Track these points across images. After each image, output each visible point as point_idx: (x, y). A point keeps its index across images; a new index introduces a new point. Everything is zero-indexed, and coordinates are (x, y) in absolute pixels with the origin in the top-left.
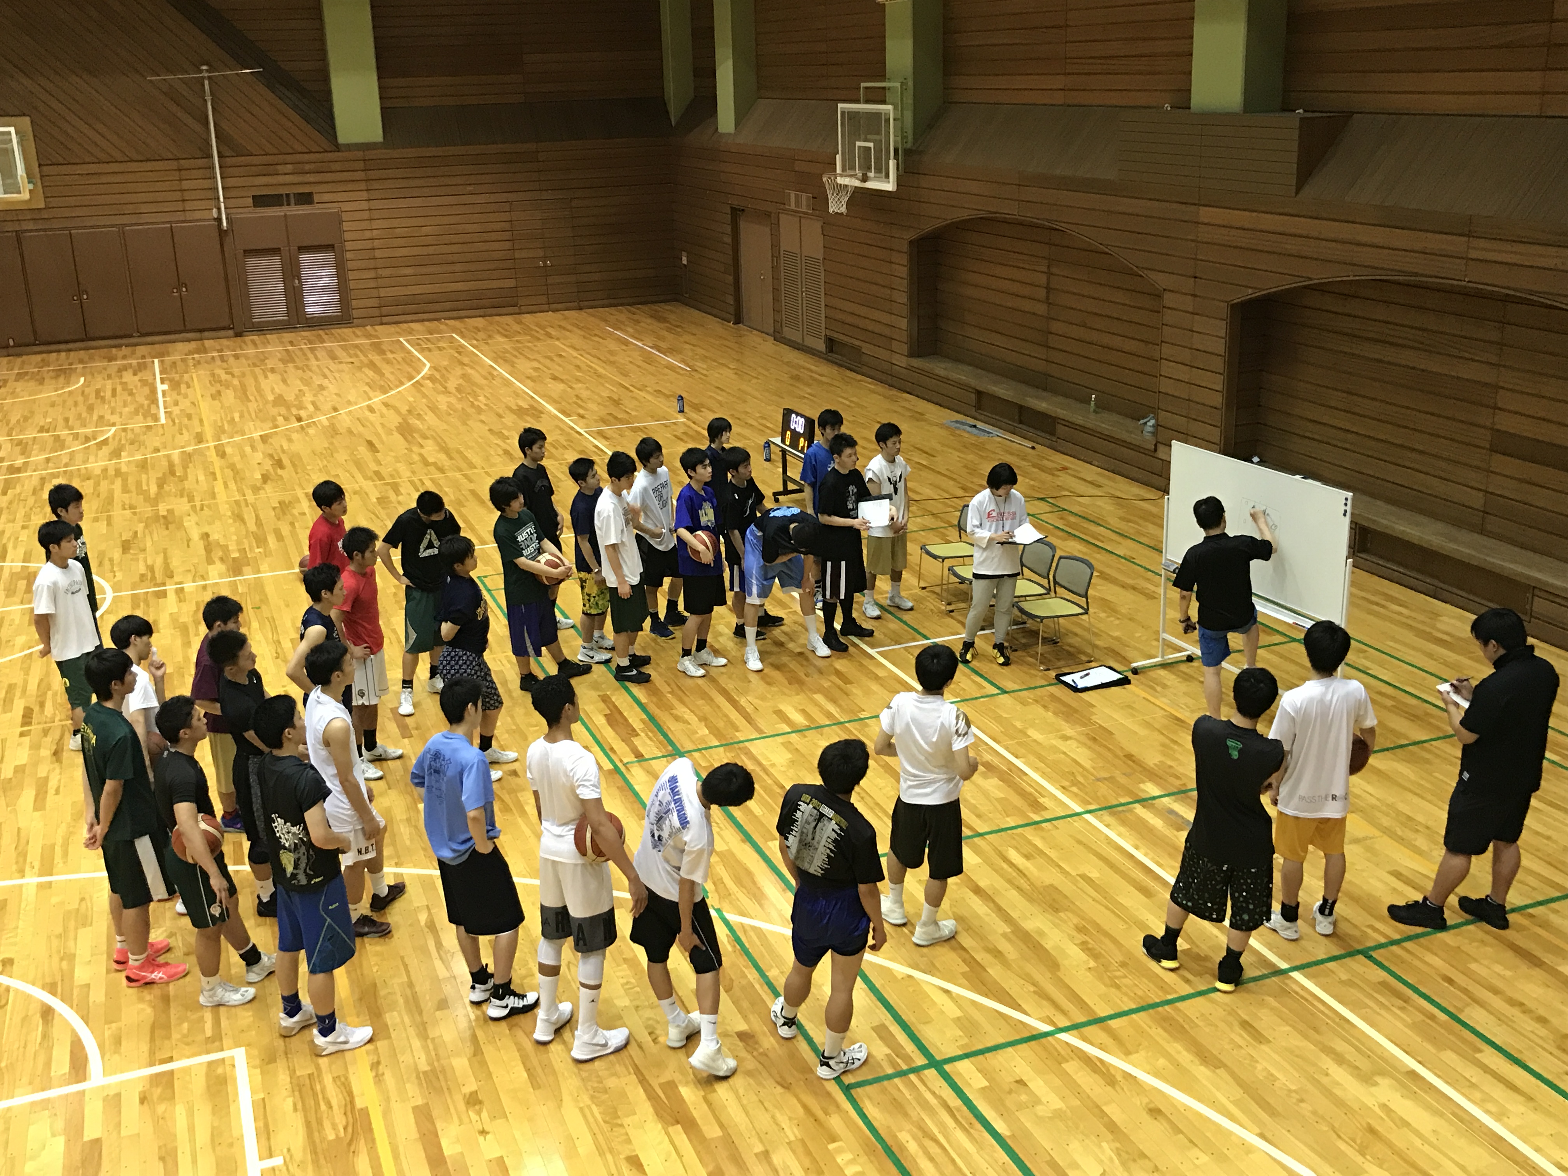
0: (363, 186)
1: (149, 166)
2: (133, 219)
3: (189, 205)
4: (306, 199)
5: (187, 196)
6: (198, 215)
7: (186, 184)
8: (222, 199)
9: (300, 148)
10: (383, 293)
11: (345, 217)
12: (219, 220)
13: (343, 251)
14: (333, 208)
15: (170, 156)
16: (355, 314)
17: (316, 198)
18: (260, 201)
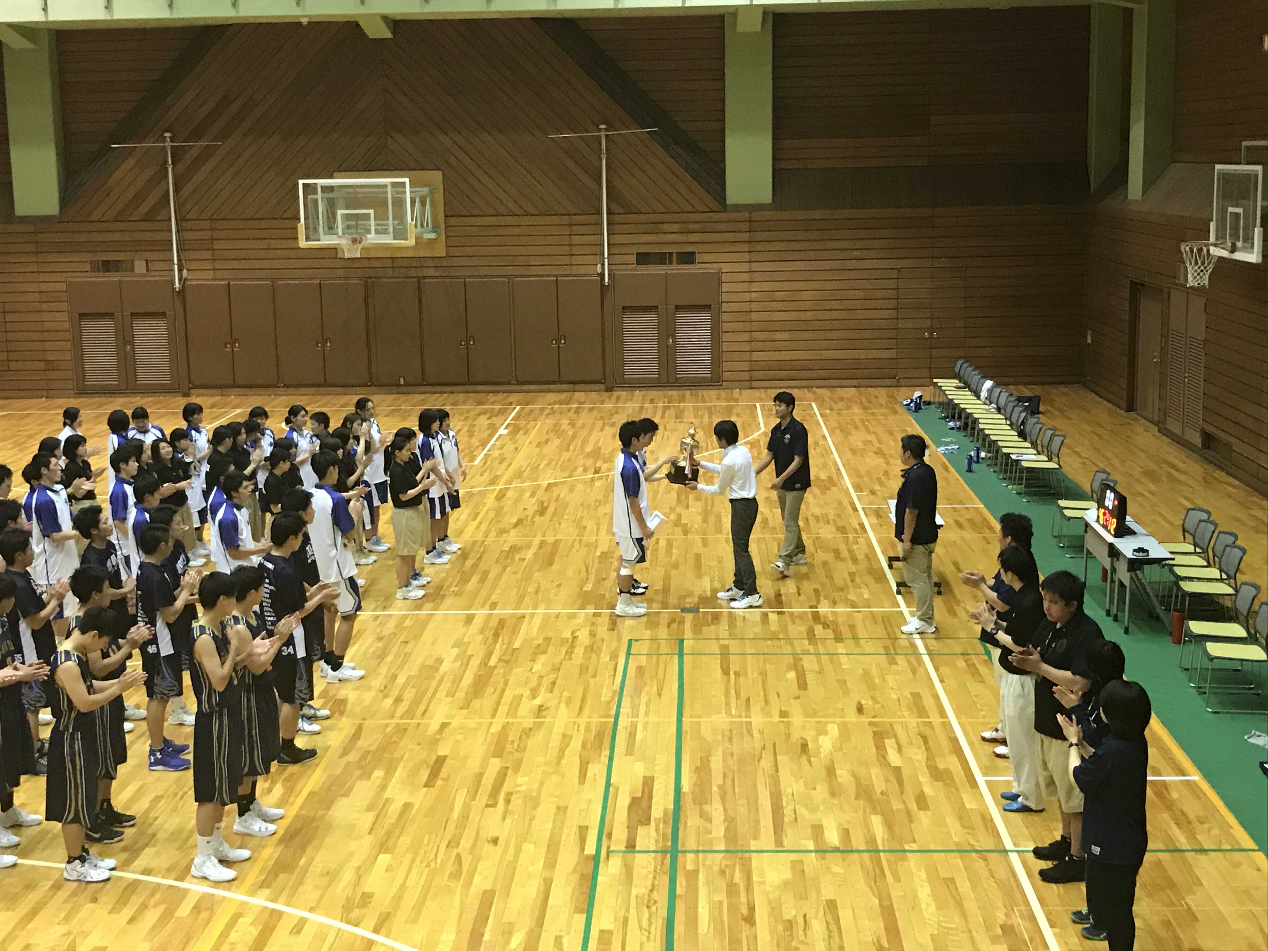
0: (745, 247)
1: (541, 220)
2: (522, 271)
3: (577, 260)
4: (688, 258)
5: (575, 250)
6: (582, 270)
7: (576, 239)
8: (606, 256)
9: (688, 208)
10: (755, 356)
11: (724, 278)
12: (602, 275)
13: (720, 312)
14: (713, 268)
15: (564, 211)
16: (726, 375)
17: (698, 258)
18: (643, 259)
